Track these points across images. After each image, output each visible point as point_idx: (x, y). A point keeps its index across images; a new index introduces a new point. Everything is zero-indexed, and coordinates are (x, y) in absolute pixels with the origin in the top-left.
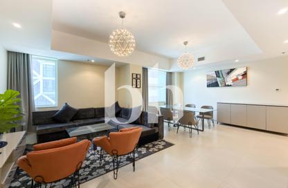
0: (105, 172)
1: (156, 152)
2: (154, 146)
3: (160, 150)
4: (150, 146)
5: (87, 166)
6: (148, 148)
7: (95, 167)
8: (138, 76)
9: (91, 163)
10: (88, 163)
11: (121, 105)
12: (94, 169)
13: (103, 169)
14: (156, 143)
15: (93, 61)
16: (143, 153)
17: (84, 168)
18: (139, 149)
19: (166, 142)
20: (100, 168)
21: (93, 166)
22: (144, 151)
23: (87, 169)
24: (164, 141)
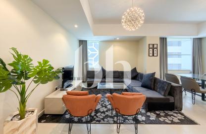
0: (113, 122)
1: (168, 123)
2: (166, 116)
3: (173, 123)
4: (162, 114)
5: (104, 112)
6: (158, 116)
7: (107, 115)
8: (155, 46)
9: (107, 111)
10: (105, 110)
11: (139, 71)
12: (107, 116)
13: (112, 119)
14: (170, 113)
15: (118, 39)
16: (151, 119)
17: (102, 113)
18: (149, 114)
19: (185, 117)
20: (111, 117)
21: (107, 113)
22: (153, 117)
23: (103, 114)
24: (182, 114)
